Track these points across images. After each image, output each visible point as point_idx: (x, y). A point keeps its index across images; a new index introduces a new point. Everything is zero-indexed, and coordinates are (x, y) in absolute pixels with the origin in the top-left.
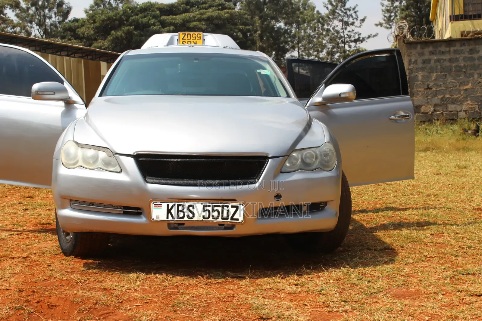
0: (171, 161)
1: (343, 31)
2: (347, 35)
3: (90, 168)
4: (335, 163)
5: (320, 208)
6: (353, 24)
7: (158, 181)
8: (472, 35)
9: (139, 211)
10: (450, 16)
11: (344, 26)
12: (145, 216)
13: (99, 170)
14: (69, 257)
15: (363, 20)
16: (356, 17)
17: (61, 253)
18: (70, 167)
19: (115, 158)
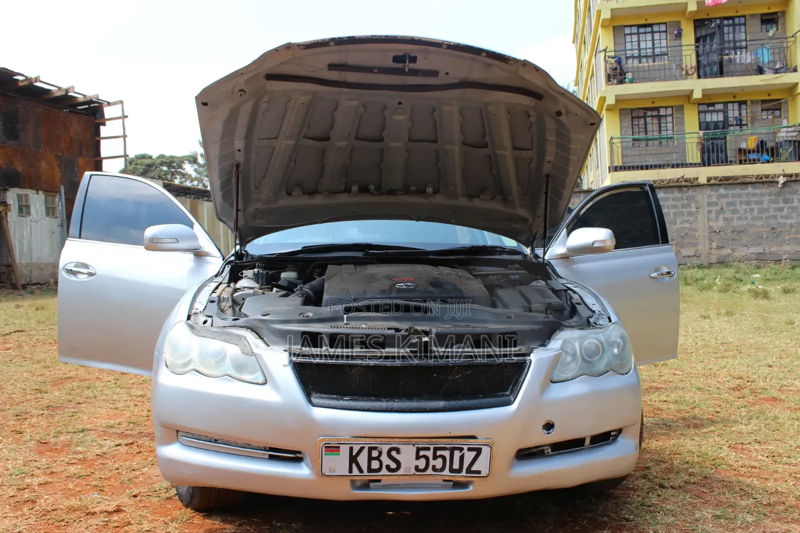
3: (212, 374)
5: (611, 438)
7: (332, 403)
9: (298, 455)
10: (609, 168)
12: (307, 465)
13: (227, 379)
18: (179, 370)
19: (254, 357)
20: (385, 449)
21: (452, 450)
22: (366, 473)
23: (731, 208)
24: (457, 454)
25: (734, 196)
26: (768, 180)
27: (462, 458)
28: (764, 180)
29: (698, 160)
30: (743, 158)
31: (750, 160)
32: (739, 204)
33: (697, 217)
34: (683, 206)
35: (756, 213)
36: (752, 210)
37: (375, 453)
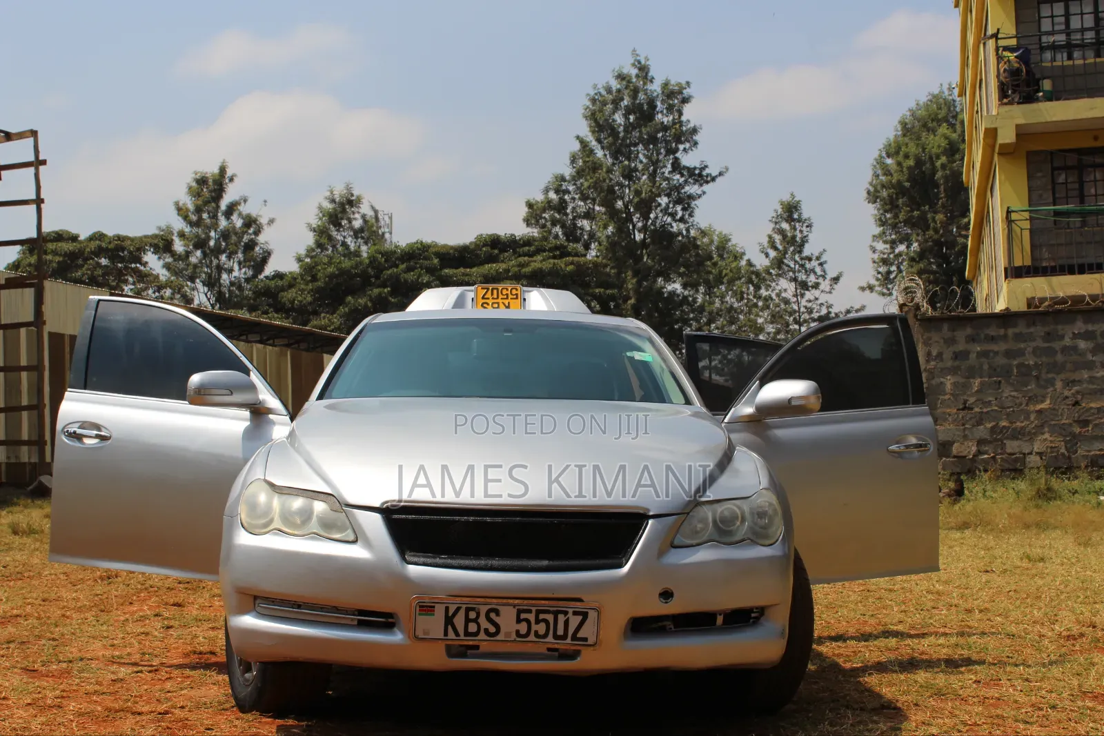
0: (455, 521)
1: (798, 301)
2: (806, 307)
3: (296, 532)
4: (779, 530)
5: (751, 621)
6: (816, 286)
7: (429, 561)
8: (1049, 305)
9: (390, 620)
10: (1006, 269)
11: (798, 291)
12: (402, 632)
13: (312, 538)
14: (250, 715)
15: (836, 280)
16: (823, 273)
17: (233, 707)
18: (257, 531)
19: (344, 513)
20: (484, 609)
21: (556, 614)
22: (462, 637)
24: (561, 618)
27: (566, 623)
37: (472, 615)
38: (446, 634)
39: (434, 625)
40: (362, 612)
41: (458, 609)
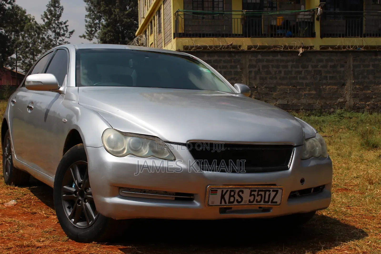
1: (56, 40)
2: (59, 43)
6: (64, 35)
8: (195, 49)
9: (192, 197)
11: (56, 36)
12: (200, 203)
13: (152, 158)
15: (72, 33)
18: (118, 155)
20: (237, 191)
21: (265, 191)
22: (227, 204)
23: (266, 70)
25: (268, 61)
26: (292, 50)
27: (269, 195)
28: (289, 50)
29: (240, 32)
30: (273, 33)
31: (278, 34)
32: (271, 67)
33: (241, 75)
34: (232, 67)
35: (282, 74)
36: (280, 72)
37: (232, 193)
38: (221, 203)
39: (216, 199)
40: (177, 194)
41: (227, 191)
